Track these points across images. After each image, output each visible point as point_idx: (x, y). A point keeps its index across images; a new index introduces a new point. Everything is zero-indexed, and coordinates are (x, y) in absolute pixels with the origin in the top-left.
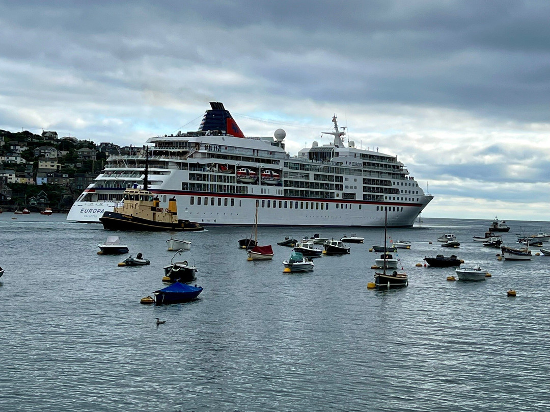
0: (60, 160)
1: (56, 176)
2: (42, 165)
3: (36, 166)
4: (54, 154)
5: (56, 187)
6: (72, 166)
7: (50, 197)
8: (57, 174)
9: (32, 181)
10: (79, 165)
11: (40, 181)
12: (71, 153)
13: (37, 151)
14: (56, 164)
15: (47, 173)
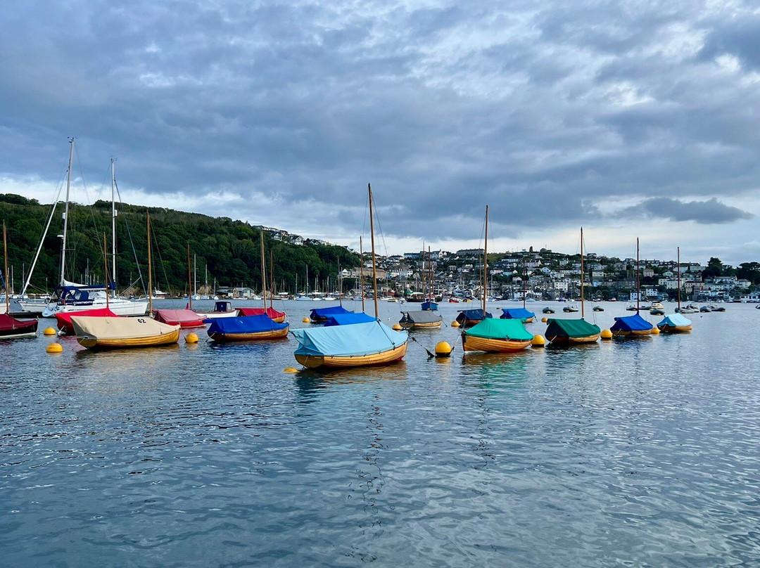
0: (605, 271)
1: (605, 281)
2: (594, 274)
3: (591, 275)
4: (600, 267)
5: (606, 288)
6: (613, 274)
7: (603, 293)
8: (605, 279)
9: (590, 285)
10: (617, 273)
11: (595, 284)
12: (609, 266)
13: (589, 266)
14: (603, 273)
15: (599, 279)
